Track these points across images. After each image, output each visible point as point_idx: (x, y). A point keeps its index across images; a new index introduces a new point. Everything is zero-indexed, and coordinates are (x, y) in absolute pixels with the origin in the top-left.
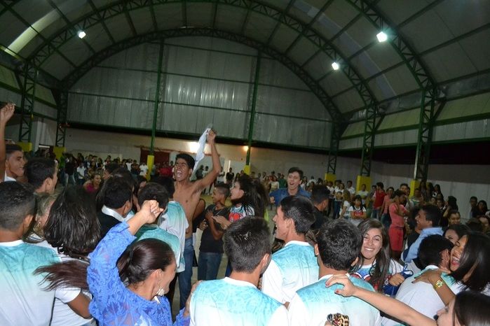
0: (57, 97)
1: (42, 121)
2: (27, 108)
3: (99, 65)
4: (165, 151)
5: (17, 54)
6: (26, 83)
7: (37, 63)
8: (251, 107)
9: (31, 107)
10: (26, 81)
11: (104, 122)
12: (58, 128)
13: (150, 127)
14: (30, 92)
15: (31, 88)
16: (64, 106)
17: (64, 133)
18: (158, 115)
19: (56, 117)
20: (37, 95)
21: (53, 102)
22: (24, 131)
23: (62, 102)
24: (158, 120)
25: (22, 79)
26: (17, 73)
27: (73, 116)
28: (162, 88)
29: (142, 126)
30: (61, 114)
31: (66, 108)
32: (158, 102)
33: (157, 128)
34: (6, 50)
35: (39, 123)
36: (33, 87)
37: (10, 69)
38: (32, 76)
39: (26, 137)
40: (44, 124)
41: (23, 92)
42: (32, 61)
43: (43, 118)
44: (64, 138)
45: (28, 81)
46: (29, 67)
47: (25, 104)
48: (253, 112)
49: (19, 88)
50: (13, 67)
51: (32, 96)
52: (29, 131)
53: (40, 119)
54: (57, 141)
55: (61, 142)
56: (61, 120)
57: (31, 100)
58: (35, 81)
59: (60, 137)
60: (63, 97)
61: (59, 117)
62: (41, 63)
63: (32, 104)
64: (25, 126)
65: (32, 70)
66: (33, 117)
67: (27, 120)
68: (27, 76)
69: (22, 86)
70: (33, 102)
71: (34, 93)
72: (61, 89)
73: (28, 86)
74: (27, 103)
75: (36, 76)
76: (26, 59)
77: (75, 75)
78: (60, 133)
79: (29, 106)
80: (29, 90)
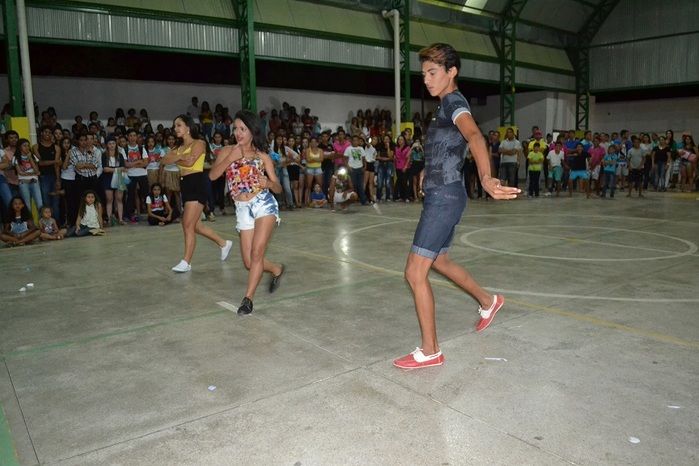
0: (574, 60)
1: (556, 97)
2: (507, 80)
5: (483, 10)
6: (503, 46)
7: (514, 14)
9: (512, 78)
10: (503, 43)
12: (578, 104)
14: (509, 57)
15: (509, 52)
16: (583, 70)
17: (587, 110)
19: (573, 87)
20: (517, 59)
21: (568, 66)
22: (506, 111)
23: (581, 64)
25: (499, 40)
26: (492, 35)
27: (599, 82)
30: (582, 83)
31: (587, 73)
34: (465, 9)
35: (550, 102)
36: (513, 47)
37: (481, 32)
38: (509, 34)
39: (508, 120)
41: (502, 60)
42: (508, 14)
43: (556, 92)
44: (586, 117)
45: (507, 42)
46: (506, 22)
47: (505, 75)
49: (494, 54)
51: (510, 62)
52: (511, 112)
53: (552, 93)
54: (578, 123)
55: (583, 123)
56: (581, 90)
57: (510, 67)
58: (513, 39)
59: (581, 116)
60: (582, 56)
61: (578, 87)
62: (518, 13)
63: (512, 72)
64: (506, 104)
65: (510, 26)
66: (514, 90)
67: (509, 96)
68: (504, 36)
69: (500, 51)
70: (514, 69)
71: (513, 55)
72: (577, 46)
73: (507, 49)
74: (507, 73)
75: (514, 32)
76: (500, 14)
77: (596, 18)
78: (581, 110)
79: (510, 77)
80: (508, 54)
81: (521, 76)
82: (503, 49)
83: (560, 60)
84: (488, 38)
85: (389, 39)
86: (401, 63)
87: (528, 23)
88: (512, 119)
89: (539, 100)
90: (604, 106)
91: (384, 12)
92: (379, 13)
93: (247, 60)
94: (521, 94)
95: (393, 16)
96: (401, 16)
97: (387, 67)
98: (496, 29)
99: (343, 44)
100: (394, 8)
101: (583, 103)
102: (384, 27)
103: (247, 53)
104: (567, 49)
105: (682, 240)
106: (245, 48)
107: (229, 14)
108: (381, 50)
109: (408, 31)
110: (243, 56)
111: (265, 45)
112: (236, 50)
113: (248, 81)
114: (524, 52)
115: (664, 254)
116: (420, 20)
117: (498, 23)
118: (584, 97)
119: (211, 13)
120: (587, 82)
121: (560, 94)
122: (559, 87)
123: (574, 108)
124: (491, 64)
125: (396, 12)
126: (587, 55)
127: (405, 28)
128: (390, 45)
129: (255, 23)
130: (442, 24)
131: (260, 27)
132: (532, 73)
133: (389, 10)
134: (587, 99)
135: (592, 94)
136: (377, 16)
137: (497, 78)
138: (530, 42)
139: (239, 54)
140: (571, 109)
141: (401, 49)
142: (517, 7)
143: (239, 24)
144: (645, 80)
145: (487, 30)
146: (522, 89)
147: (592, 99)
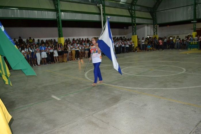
0: (152, 15)
1: (148, 26)
2: (133, 22)
5: (126, 3)
9: (135, 21)
11: (172, 21)
12: (154, 28)
13: (193, 18)
14: (134, 16)
17: (156, 29)
18: (197, 11)
19: (152, 23)
20: (136, 16)
21: (151, 17)
22: (134, 31)
23: (154, 16)
24: (197, 13)
25: (131, 11)
26: (129, 9)
27: (159, 21)
29: (189, 18)
31: (156, 19)
32: (196, 4)
33: (197, 17)
34: (120, 3)
35: (146, 27)
39: (135, 33)
40: (149, 27)
43: (148, 25)
44: (156, 31)
45: (133, 11)
46: (132, 6)
49: (129, 15)
51: (134, 17)
53: (146, 25)
54: (154, 33)
55: (156, 33)
56: (155, 24)
57: (134, 18)
58: (135, 10)
59: (155, 31)
60: (154, 14)
61: (154, 23)
62: (136, 3)
63: (135, 20)
64: (134, 29)
65: (133, 7)
66: (136, 25)
67: (134, 26)
68: (132, 10)
69: (131, 14)
71: (135, 15)
72: (153, 11)
73: (133, 13)
75: (135, 9)
76: (131, 4)
77: (158, 3)
78: (155, 29)
79: (134, 21)
80: (133, 15)
81: (137, 21)
82: (132, 13)
83: (148, 15)
84: (128, 10)
85: (99, 12)
86: (103, 19)
87: (139, 6)
88: (136, 33)
89: (143, 27)
90: (161, 28)
91: (98, 5)
92: (96, 5)
93: (59, 21)
94: (137, 26)
95: (100, 6)
96: (103, 6)
97: (99, 20)
98: (130, 8)
99: (86, 15)
100: (100, 4)
101: (155, 27)
102: (98, 9)
103: (59, 19)
104: (150, 12)
105: (182, 68)
106: (58, 17)
107: (53, 8)
108: (97, 16)
109: (105, 10)
110: (58, 19)
111: (64, 16)
112: (56, 18)
113: (60, 27)
114: (138, 14)
115: (176, 73)
116: (108, 6)
118: (155, 25)
119: (48, 8)
120: (156, 21)
121: (149, 25)
122: (148, 23)
123: (153, 29)
124: (129, 18)
125: (101, 5)
127: (104, 9)
128: (100, 14)
129: (61, 10)
130: (114, 7)
131: (62, 11)
132: (140, 19)
133: (99, 4)
134: (156, 26)
135: (158, 24)
136: (95, 6)
137: (131, 22)
138: (139, 11)
139: (57, 19)
140: (152, 29)
141: (103, 15)
142: (135, 1)
143: (56, 10)
144: (172, 20)
145: (127, 8)
146: (138, 24)
147: (158, 26)
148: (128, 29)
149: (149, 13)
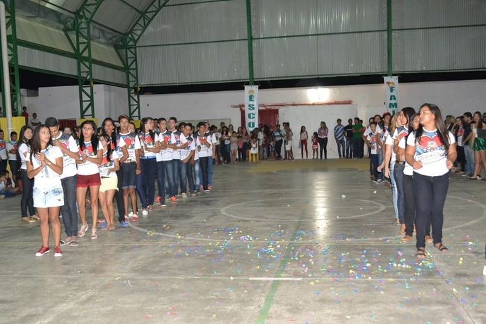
0: (124, 60)
1: (110, 91)
2: (84, 75)
3: (167, 4)
4: (273, 108)
6: (78, 43)
7: (88, 15)
8: (385, 24)
9: (90, 73)
10: (78, 40)
12: (129, 96)
14: (86, 54)
15: (85, 49)
17: (138, 102)
18: (255, 58)
19: (124, 82)
20: (94, 56)
21: (120, 64)
22: (85, 105)
23: (130, 61)
24: (255, 64)
26: (66, 30)
28: (253, 19)
30: (131, 78)
31: (136, 69)
32: (252, 39)
34: (48, 5)
36: (88, 47)
37: (58, 28)
38: (85, 32)
41: (77, 56)
42: (81, 13)
45: (82, 40)
46: (79, 21)
47: (82, 70)
48: (389, 30)
49: (72, 51)
50: (62, 26)
51: (89, 59)
52: (92, 104)
54: (131, 114)
56: (132, 85)
57: (87, 64)
58: (88, 38)
59: (133, 108)
60: (130, 55)
61: (128, 81)
62: (93, 14)
63: (90, 68)
64: (85, 98)
65: (83, 25)
66: (92, 85)
67: (88, 90)
68: (79, 33)
69: (76, 47)
70: (91, 66)
71: (90, 53)
72: (125, 45)
73: (82, 47)
74: (83, 68)
75: (88, 32)
76: (74, 13)
77: (141, 22)
78: (133, 102)
79: (87, 72)
80: (83, 51)
81: (98, 72)
84: (62, 33)
96: (7, 9)
98: (70, 26)
101: (134, 96)
104: (117, 47)
109: (15, 24)
117: (72, 22)
118: (134, 90)
120: (137, 78)
124: (69, 59)
126: (135, 54)
127: (11, 22)
137: (75, 73)
141: (8, 43)
142: (91, 9)
148: (36, 95)
149: (113, 49)
